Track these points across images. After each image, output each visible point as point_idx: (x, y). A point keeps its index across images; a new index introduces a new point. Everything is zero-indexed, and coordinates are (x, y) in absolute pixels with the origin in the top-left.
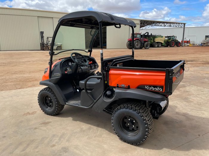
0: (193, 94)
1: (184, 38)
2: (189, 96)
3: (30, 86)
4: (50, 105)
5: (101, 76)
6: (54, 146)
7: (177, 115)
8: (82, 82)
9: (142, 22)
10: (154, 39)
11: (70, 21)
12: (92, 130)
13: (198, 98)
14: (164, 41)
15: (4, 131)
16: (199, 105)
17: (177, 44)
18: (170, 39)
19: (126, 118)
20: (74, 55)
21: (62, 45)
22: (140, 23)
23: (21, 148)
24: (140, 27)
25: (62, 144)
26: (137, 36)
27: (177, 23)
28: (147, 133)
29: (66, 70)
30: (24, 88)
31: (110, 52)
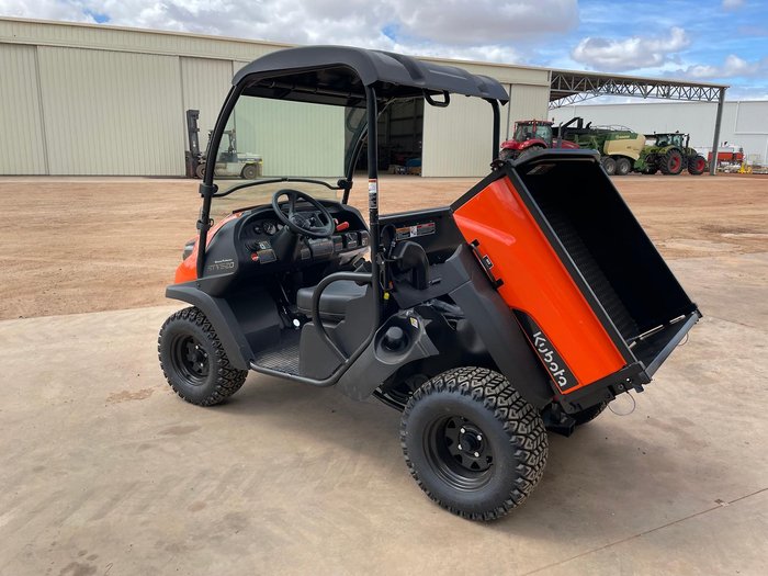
0: (722, 355)
1: (721, 140)
2: (704, 358)
3: (139, 303)
4: (200, 371)
5: (370, 275)
6: (200, 506)
7: (648, 427)
8: (306, 293)
9: (557, 80)
10: (602, 144)
11: (271, 80)
12: (335, 461)
13: (739, 370)
14: (643, 153)
15: (39, 451)
16: (736, 393)
17: (693, 164)
18: (664, 144)
19: (452, 425)
20: (284, 198)
21: (261, 160)
22: (549, 84)
23: (90, 508)
24: (552, 100)
25: (228, 501)
26: (538, 133)
27: (692, 85)
28: (520, 480)
29: (256, 249)
30: (117, 309)
31: (435, 189)
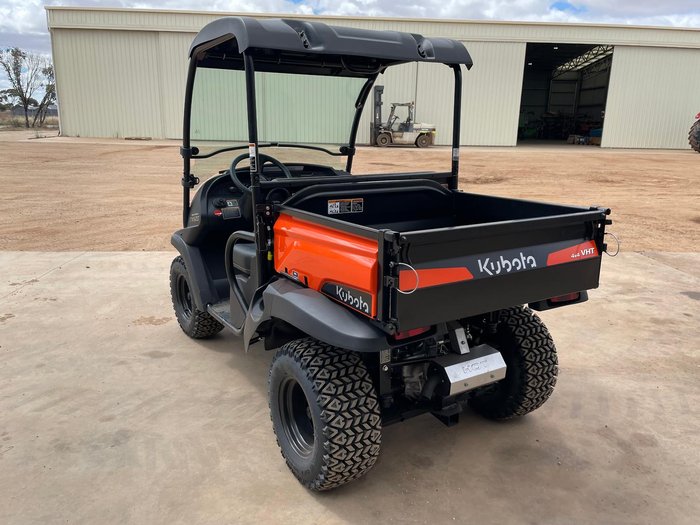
5: (253, 235)
21: (434, 130)
29: (222, 206)
